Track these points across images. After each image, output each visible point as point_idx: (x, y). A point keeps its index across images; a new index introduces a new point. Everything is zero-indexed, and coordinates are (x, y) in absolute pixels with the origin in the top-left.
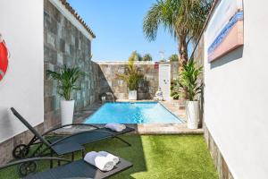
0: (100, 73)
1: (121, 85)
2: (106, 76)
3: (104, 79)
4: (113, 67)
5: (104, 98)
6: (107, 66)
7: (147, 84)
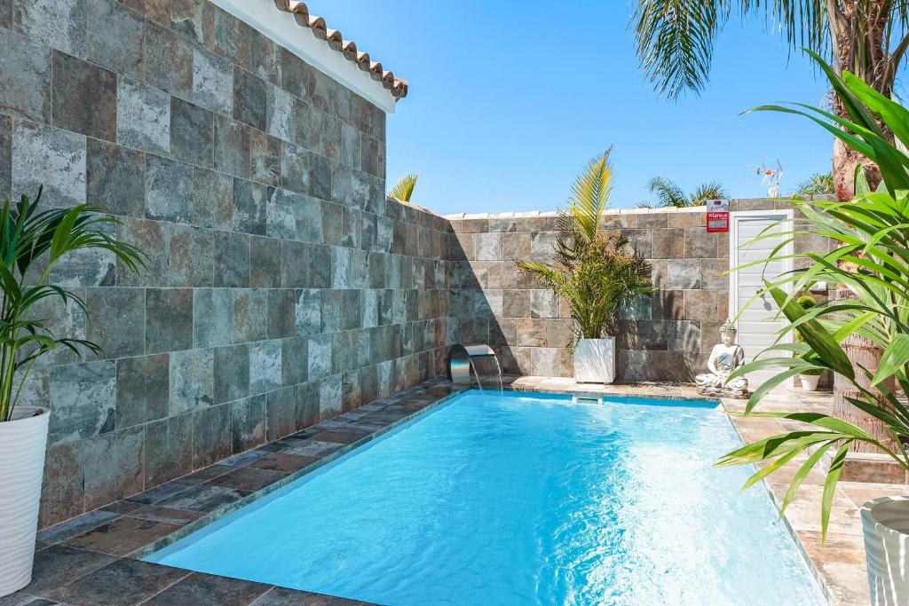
0: (456, 257)
1: (545, 313)
2: (478, 273)
3: (472, 284)
4: (510, 229)
5: (460, 368)
6: (483, 226)
7: (667, 307)
